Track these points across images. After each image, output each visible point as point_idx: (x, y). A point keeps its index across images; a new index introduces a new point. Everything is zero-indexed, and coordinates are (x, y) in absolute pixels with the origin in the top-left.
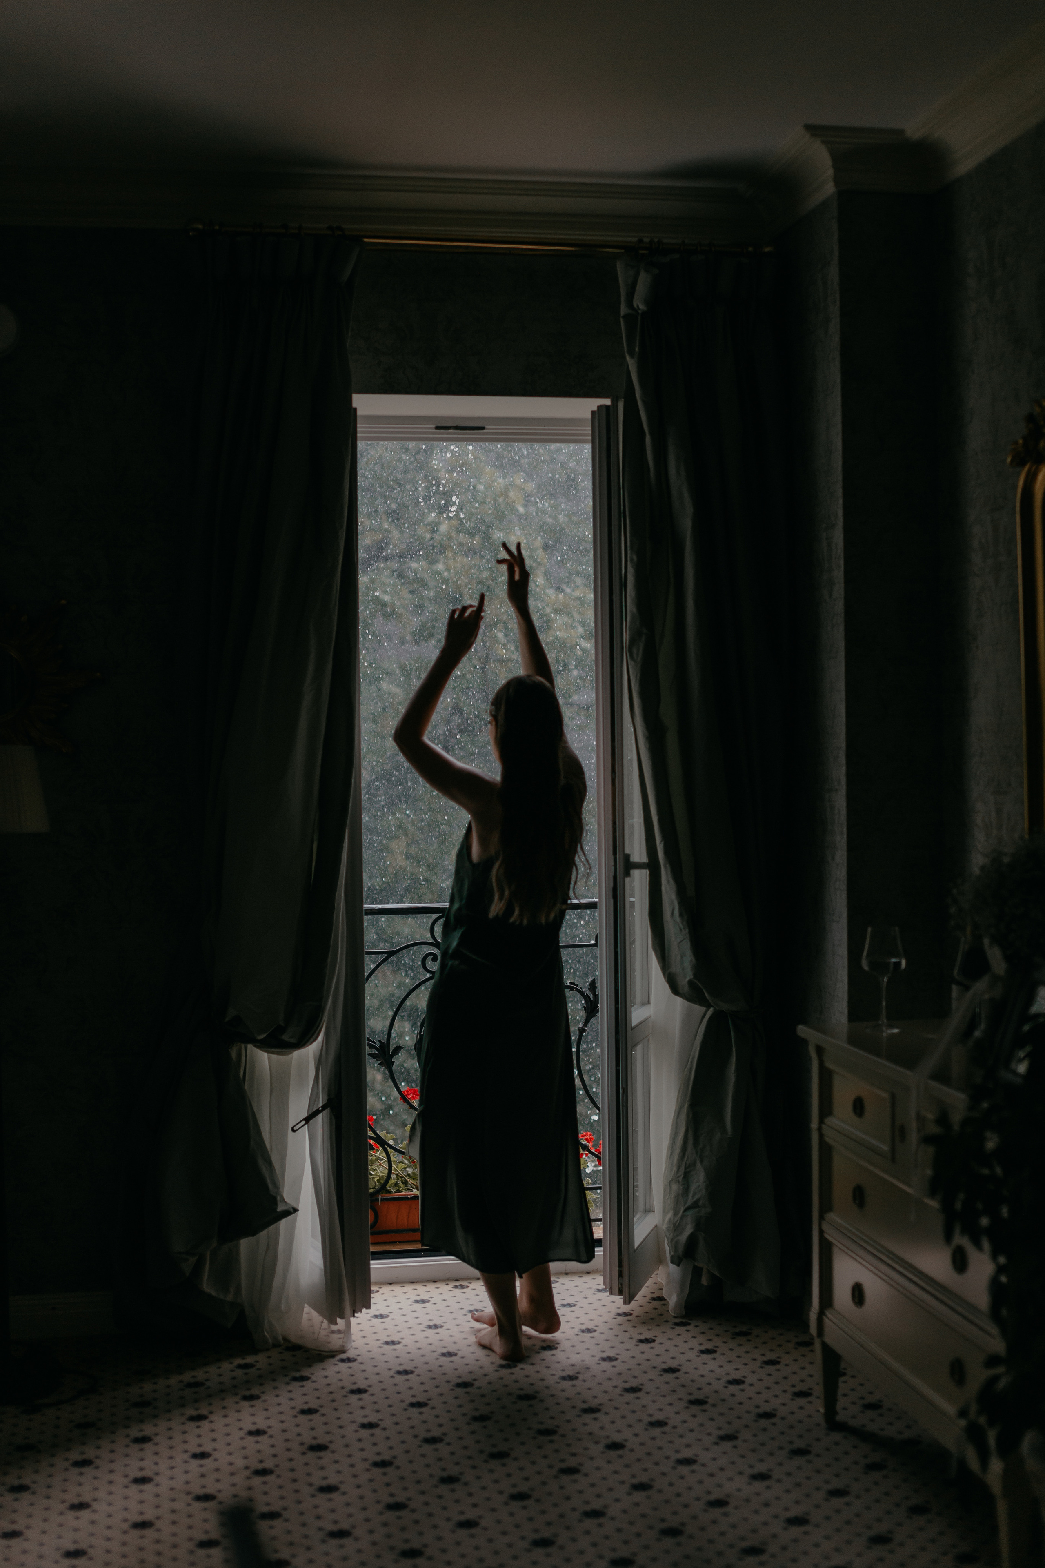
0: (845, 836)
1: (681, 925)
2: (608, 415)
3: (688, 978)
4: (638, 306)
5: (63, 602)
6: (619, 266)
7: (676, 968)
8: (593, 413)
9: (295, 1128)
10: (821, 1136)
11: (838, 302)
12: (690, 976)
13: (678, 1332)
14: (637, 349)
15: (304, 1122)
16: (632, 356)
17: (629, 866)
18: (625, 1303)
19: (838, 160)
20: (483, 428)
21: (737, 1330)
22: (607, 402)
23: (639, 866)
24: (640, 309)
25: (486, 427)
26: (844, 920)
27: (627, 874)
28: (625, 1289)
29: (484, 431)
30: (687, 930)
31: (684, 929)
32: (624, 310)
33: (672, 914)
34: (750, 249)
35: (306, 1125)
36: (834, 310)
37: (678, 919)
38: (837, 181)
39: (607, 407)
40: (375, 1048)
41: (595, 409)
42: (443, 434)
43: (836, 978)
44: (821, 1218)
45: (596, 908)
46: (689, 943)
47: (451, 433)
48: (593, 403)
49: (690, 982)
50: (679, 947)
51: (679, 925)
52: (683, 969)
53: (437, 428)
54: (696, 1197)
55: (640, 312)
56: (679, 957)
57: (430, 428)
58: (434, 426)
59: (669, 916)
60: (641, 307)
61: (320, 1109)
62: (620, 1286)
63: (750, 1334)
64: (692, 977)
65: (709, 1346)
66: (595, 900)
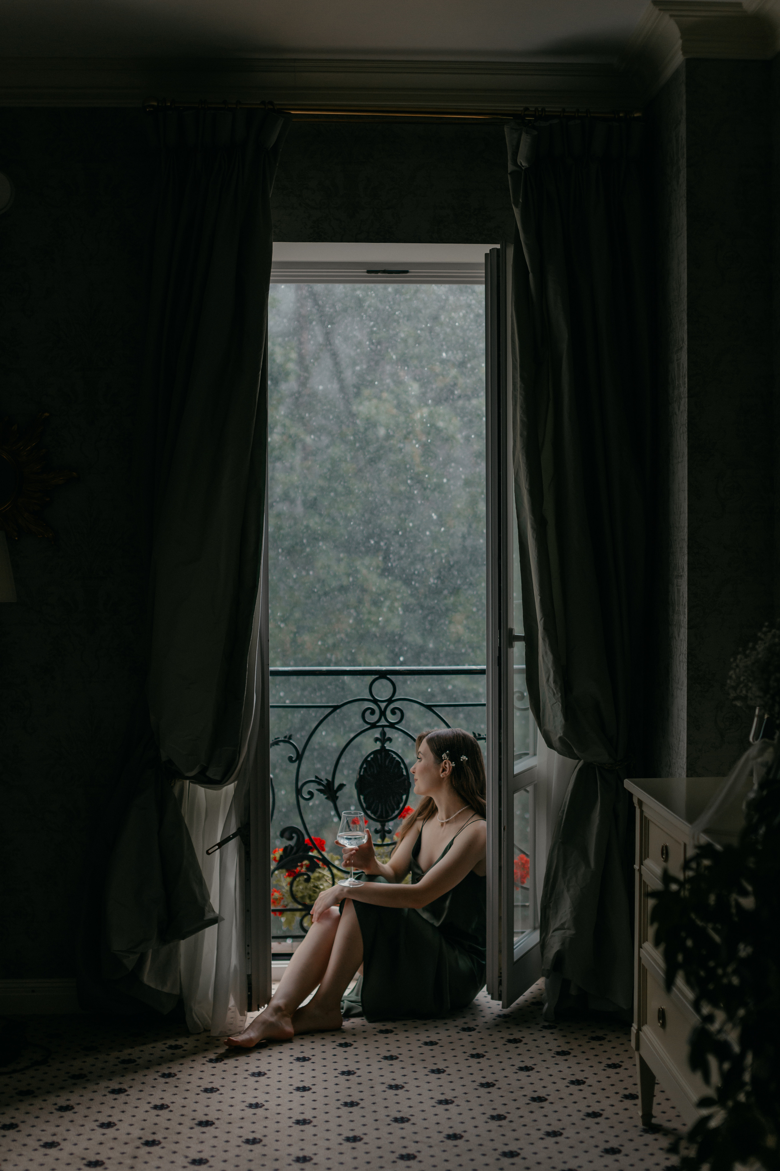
0: (686, 616)
1: (554, 690)
2: (498, 256)
3: (559, 736)
4: (521, 164)
5: (47, 414)
6: (506, 130)
7: (549, 727)
8: (486, 255)
9: (210, 851)
10: (641, 875)
11: (685, 156)
12: (560, 734)
13: (543, 1035)
14: (521, 200)
15: (217, 847)
16: (517, 207)
17: (512, 638)
18: (503, 1007)
19: (686, 32)
20: (407, 272)
21: (594, 1035)
22: (498, 246)
23: (518, 638)
24: (523, 166)
25: (410, 271)
26: (685, 688)
27: (511, 646)
28: (504, 995)
29: (408, 274)
30: (560, 694)
31: (557, 693)
32: (511, 168)
33: (548, 680)
34: (621, 115)
35: (219, 850)
36: (683, 162)
37: (552, 685)
38: (685, 51)
39: (498, 250)
40: (323, 785)
41: (488, 252)
42: (373, 277)
43: (679, 738)
44: (640, 947)
45: (485, 674)
46: (561, 705)
47: (381, 276)
48: (487, 248)
49: (560, 739)
50: (552, 709)
51: (553, 691)
52: (555, 727)
53: (368, 272)
54: (562, 921)
55: (523, 168)
56: (552, 717)
57: (362, 272)
58: (366, 270)
59: (545, 682)
60: (524, 164)
61: (231, 836)
62: (500, 992)
63: (604, 1039)
64: (562, 734)
65: (565, 1048)
66: (484, 667)
